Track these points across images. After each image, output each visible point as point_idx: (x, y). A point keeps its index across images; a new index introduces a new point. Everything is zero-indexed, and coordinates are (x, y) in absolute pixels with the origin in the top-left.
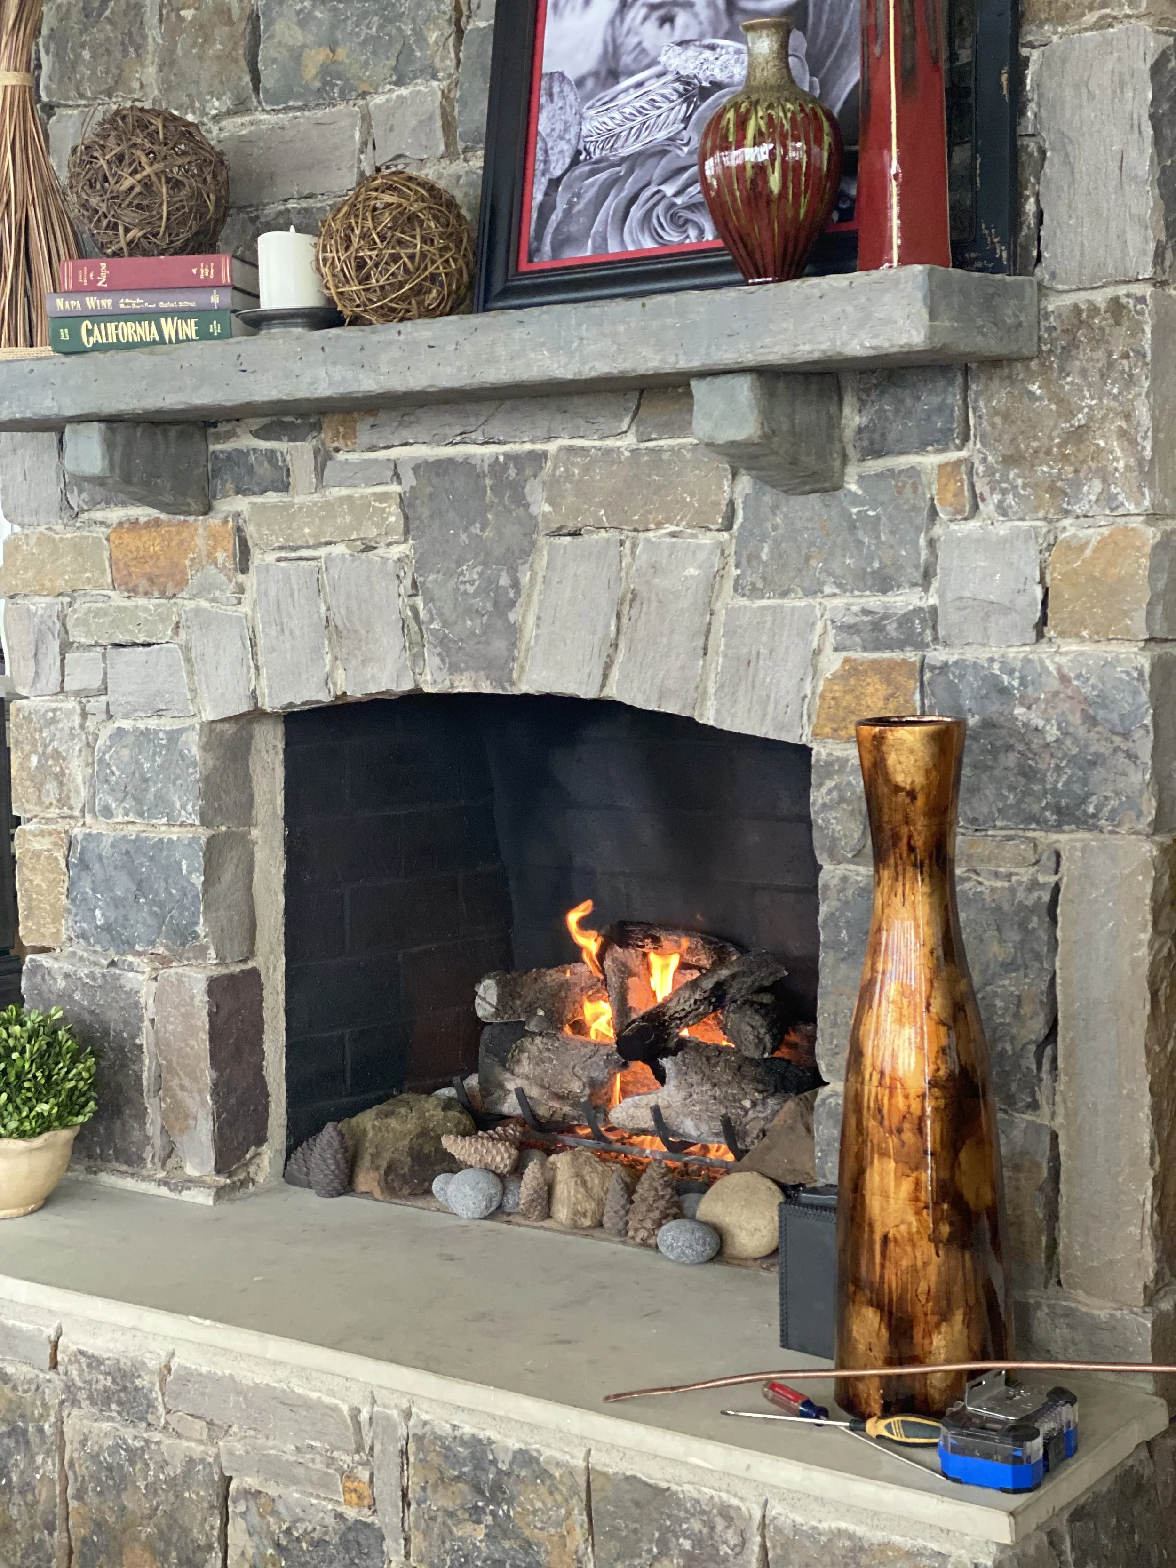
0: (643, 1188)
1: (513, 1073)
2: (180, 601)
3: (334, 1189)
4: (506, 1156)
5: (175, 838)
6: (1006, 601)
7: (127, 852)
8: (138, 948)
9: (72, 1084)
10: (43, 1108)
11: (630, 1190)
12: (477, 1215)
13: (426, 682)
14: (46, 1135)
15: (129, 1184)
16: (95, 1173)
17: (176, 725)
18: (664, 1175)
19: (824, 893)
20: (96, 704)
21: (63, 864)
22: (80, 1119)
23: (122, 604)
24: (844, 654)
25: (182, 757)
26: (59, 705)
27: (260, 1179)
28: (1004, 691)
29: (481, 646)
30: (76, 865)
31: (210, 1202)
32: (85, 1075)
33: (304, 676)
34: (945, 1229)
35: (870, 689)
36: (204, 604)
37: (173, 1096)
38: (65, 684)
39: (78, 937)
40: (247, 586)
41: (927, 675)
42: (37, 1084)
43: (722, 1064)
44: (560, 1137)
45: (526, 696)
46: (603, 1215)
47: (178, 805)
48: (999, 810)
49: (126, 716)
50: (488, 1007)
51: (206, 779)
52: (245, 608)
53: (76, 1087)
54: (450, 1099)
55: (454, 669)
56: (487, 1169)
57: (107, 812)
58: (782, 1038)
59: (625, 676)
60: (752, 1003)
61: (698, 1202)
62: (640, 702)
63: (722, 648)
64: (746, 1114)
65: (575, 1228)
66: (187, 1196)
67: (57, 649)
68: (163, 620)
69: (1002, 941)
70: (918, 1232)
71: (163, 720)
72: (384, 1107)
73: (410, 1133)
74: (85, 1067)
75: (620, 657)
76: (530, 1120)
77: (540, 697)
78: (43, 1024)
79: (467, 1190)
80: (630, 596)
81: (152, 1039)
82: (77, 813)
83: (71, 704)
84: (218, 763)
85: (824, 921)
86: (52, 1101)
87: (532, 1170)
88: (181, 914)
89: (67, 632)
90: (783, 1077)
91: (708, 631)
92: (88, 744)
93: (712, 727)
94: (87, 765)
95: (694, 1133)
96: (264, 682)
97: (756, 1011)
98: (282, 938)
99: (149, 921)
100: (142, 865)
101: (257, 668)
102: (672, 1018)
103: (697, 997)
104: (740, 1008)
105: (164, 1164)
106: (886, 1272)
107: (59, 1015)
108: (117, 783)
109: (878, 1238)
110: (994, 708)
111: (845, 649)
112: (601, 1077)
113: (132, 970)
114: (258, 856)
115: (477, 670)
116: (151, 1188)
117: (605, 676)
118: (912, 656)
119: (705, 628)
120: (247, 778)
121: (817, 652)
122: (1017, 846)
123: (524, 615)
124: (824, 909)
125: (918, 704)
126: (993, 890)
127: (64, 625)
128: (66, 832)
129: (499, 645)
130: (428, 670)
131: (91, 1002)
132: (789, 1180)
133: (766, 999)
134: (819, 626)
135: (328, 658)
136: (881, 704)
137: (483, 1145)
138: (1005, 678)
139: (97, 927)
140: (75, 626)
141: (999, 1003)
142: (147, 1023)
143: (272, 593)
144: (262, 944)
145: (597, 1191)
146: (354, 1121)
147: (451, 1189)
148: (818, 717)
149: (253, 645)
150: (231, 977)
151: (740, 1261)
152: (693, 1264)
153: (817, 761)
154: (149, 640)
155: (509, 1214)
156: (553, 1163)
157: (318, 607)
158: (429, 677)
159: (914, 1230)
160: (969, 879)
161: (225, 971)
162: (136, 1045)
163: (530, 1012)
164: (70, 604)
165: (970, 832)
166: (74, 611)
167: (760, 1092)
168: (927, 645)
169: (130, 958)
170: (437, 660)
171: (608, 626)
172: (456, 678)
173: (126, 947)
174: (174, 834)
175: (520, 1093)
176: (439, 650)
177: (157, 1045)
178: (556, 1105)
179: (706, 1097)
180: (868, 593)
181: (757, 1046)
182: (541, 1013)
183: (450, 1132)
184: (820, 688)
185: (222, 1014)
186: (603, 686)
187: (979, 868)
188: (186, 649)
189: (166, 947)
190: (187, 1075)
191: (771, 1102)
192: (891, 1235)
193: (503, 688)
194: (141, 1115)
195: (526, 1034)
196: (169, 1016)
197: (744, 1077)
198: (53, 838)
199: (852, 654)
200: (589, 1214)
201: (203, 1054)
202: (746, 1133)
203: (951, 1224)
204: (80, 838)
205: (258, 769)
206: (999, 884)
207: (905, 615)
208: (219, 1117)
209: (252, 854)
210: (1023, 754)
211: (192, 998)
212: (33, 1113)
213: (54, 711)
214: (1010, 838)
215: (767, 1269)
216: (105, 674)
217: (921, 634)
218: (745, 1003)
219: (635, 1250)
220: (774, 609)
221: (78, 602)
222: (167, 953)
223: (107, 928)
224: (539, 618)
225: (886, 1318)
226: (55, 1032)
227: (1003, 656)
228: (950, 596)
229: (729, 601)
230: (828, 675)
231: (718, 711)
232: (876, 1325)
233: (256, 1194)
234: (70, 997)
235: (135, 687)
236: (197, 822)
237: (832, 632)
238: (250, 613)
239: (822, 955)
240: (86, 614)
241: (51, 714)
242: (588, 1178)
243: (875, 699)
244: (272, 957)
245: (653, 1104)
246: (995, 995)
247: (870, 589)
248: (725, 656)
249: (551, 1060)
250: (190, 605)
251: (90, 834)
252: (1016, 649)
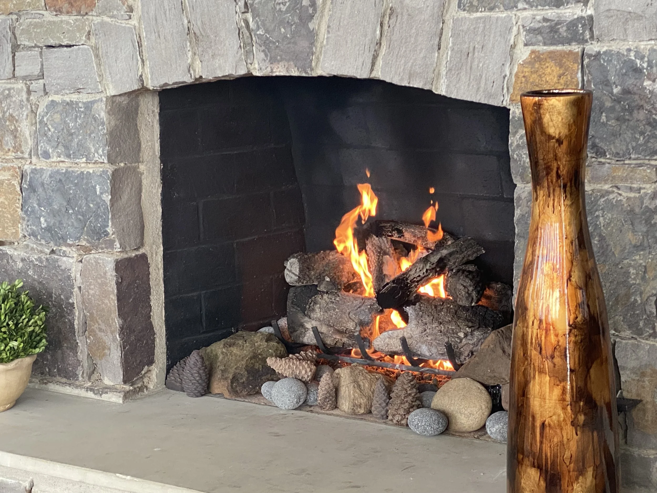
0: (397, 389)
1: (310, 318)
2: (91, 18)
3: (199, 392)
4: (308, 370)
5: (91, 171)
6: (639, 11)
7: (60, 180)
8: (69, 241)
9: (32, 328)
10: (14, 344)
11: (389, 390)
12: (291, 407)
13: (255, 69)
14: (16, 361)
15: (68, 390)
16: (46, 384)
17: (90, 98)
18: (411, 381)
19: (518, 202)
20: (37, 85)
21: (18, 189)
22: (37, 350)
23: (52, 19)
24: (531, 48)
25: (95, 119)
26: (12, 86)
27: (151, 386)
28: (638, 71)
29: (291, 45)
30: (27, 189)
31: (121, 401)
32: (39, 323)
33: (174, 66)
34: (582, 418)
35: (549, 70)
36: (106, 19)
37: (95, 336)
38: (16, 72)
39: (29, 235)
40: (135, 7)
41: (586, 61)
42: (9, 329)
43: (445, 310)
44: (341, 357)
45: (321, 78)
46: (371, 406)
47: (93, 150)
48: (633, 148)
49: (56, 93)
50: (293, 276)
51: (111, 133)
52: (134, 22)
53: (33, 331)
54: (271, 334)
55: (273, 60)
56: (296, 378)
57: (46, 155)
58: (483, 293)
59: (386, 64)
60: (463, 271)
61: (432, 397)
62: (396, 81)
63: (451, 45)
64: (461, 342)
65: (354, 414)
66: (105, 397)
67: (10, 50)
68: (80, 29)
69: (634, 231)
70: (564, 420)
71: (81, 96)
72: (228, 340)
73: (246, 356)
74: (38, 318)
75: (383, 50)
76: (321, 346)
77: (330, 78)
78: (10, 291)
79: (285, 392)
80: (389, 11)
81: (80, 299)
82: (26, 156)
83: (20, 85)
84: (118, 123)
85: (518, 220)
86: (19, 339)
87: (325, 379)
88: (97, 220)
89: (15, 38)
90: (484, 318)
91: (441, 34)
92: (32, 111)
93: (444, 97)
94: (32, 125)
95: (427, 354)
96: (147, 70)
97: (467, 276)
98: (160, 234)
99: (75, 224)
100: (70, 189)
101: (143, 61)
102: (412, 282)
103: (428, 267)
104: (456, 274)
105: (89, 379)
106: (544, 446)
107: (21, 284)
108: (52, 136)
109: (538, 424)
110: (630, 82)
111: (532, 44)
112: (366, 319)
113: (65, 256)
114: (144, 182)
115: (288, 61)
116: (82, 393)
117: (373, 64)
118: (576, 48)
119: (438, 32)
120: (137, 132)
121: (513, 47)
122: (645, 170)
123: (319, 25)
124: (517, 213)
125: (580, 79)
126: (628, 199)
127: (14, 34)
128: (19, 168)
129: (303, 44)
130: (256, 61)
131: (40, 276)
132: (491, 383)
133: (472, 268)
134: (515, 29)
135: (190, 54)
136: (555, 80)
137: (293, 363)
138: (638, 61)
139: (42, 228)
140: (21, 34)
141: (632, 271)
142: (76, 289)
143: (152, 13)
144: (148, 239)
145: (367, 391)
146: (209, 349)
147: (274, 392)
148: (514, 89)
149: (140, 46)
150: (129, 260)
151: (461, 434)
152: (431, 436)
153: (513, 117)
154: (70, 43)
155: (311, 406)
156: (338, 374)
157: (181, 19)
158: (257, 66)
159: (562, 419)
160: (613, 192)
161: (126, 256)
162: (69, 303)
163: (321, 279)
164: (17, 20)
165: (613, 162)
166: (21, 25)
167: (470, 327)
168: (587, 41)
169: (64, 248)
170: (262, 55)
171: (375, 31)
172: (275, 67)
173: (61, 241)
174: (91, 169)
175: (315, 330)
176: (263, 48)
177: (83, 302)
178: (338, 337)
179: (435, 331)
180: (547, 7)
181: (467, 299)
182: (328, 279)
183: (271, 356)
184: (516, 70)
185: (124, 283)
186: (372, 70)
187: (620, 185)
188: (96, 49)
189: (87, 241)
190: (103, 322)
191: (476, 333)
192: (546, 423)
193: (306, 73)
194: (74, 348)
195: (318, 292)
196: (90, 284)
197: (459, 318)
198: (11, 172)
199: (536, 48)
200: (363, 406)
201: (113, 309)
202: (461, 354)
203: (585, 414)
204: (29, 171)
205: (143, 126)
206: (632, 195)
207: (571, 22)
208: (124, 348)
209: (141, 182)
210: (650, 111)
211: (105, 273)
212: (8, 348)
213: (9, 90)
214: (640, 165)
215: (478, 438)
216: (42, 65)
217: (583, 34)
218: (458, 271)
219: (393, 428)
220: (485, 20)
221: (23, 18)
222: (88, 245)
223: (49, 229)
224: (329, 27)
225: (544, 475)
226: (18, 296)
227: (636, 48)
228: (602, 8)
229: (454, 13)
230: (521, 62)
231: (448, 86)
232: (537, 479)
233: (149, 396)
234: (25, 273)
235: (61, 74)
236: (106, 161)
237: (523, 33)
238: (137, 25)
239: (516, 242)
240: (28, 26)
241: (7, 92)
242: (361, 383)
243: (551, 77)
244: (154, 247)
245: (401, 336)
246: (630, 266)
247: (549, 5)
248: (453, 50)
249: (334, 309)
250: (97, 20)
251: (35, 169)
252: (645, 43)
